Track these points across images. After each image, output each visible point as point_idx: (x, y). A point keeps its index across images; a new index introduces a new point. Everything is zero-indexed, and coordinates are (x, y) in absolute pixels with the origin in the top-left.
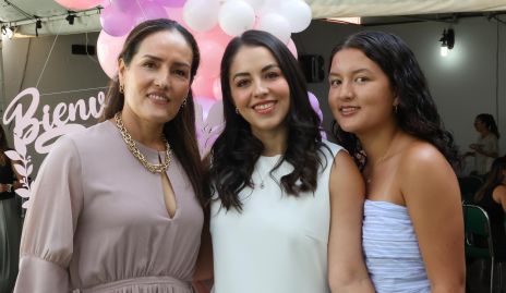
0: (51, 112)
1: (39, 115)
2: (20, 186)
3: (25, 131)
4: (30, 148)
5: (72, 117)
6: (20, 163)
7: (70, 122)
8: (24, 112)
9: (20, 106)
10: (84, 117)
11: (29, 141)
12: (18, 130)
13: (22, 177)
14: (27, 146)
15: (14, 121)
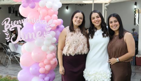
0: (13, 23)
1: (10, 23)
2: (6, 37)
3: (7, 26)
4: (8, 30)
5: (18, 23)
6: (6, 33)
7: (17, 24)
8: (7, 23)
9: (6, 22)
10: (20, 23)
11: (8, 28)
12: (5, 26)
13: (7, 36)
14: (8, 29)
15: (4, 24)
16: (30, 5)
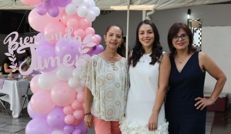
0: (23, 40)
1: (18, 41)
2: (11, 65)
3: (13, 46)
5: (31, 41)
7: (30, 43)
9: (10, 38)
11: (14, 49)
12: (10, 46)
13: (12, 62)
15: (8, 43)
16: (51, 11)
